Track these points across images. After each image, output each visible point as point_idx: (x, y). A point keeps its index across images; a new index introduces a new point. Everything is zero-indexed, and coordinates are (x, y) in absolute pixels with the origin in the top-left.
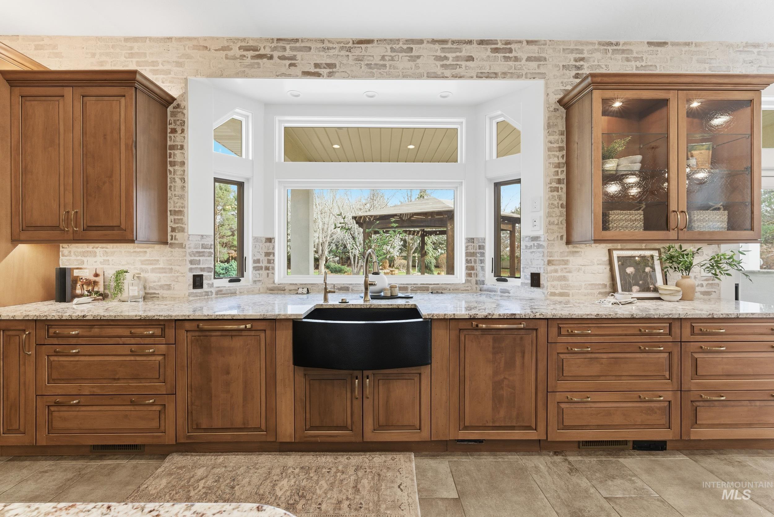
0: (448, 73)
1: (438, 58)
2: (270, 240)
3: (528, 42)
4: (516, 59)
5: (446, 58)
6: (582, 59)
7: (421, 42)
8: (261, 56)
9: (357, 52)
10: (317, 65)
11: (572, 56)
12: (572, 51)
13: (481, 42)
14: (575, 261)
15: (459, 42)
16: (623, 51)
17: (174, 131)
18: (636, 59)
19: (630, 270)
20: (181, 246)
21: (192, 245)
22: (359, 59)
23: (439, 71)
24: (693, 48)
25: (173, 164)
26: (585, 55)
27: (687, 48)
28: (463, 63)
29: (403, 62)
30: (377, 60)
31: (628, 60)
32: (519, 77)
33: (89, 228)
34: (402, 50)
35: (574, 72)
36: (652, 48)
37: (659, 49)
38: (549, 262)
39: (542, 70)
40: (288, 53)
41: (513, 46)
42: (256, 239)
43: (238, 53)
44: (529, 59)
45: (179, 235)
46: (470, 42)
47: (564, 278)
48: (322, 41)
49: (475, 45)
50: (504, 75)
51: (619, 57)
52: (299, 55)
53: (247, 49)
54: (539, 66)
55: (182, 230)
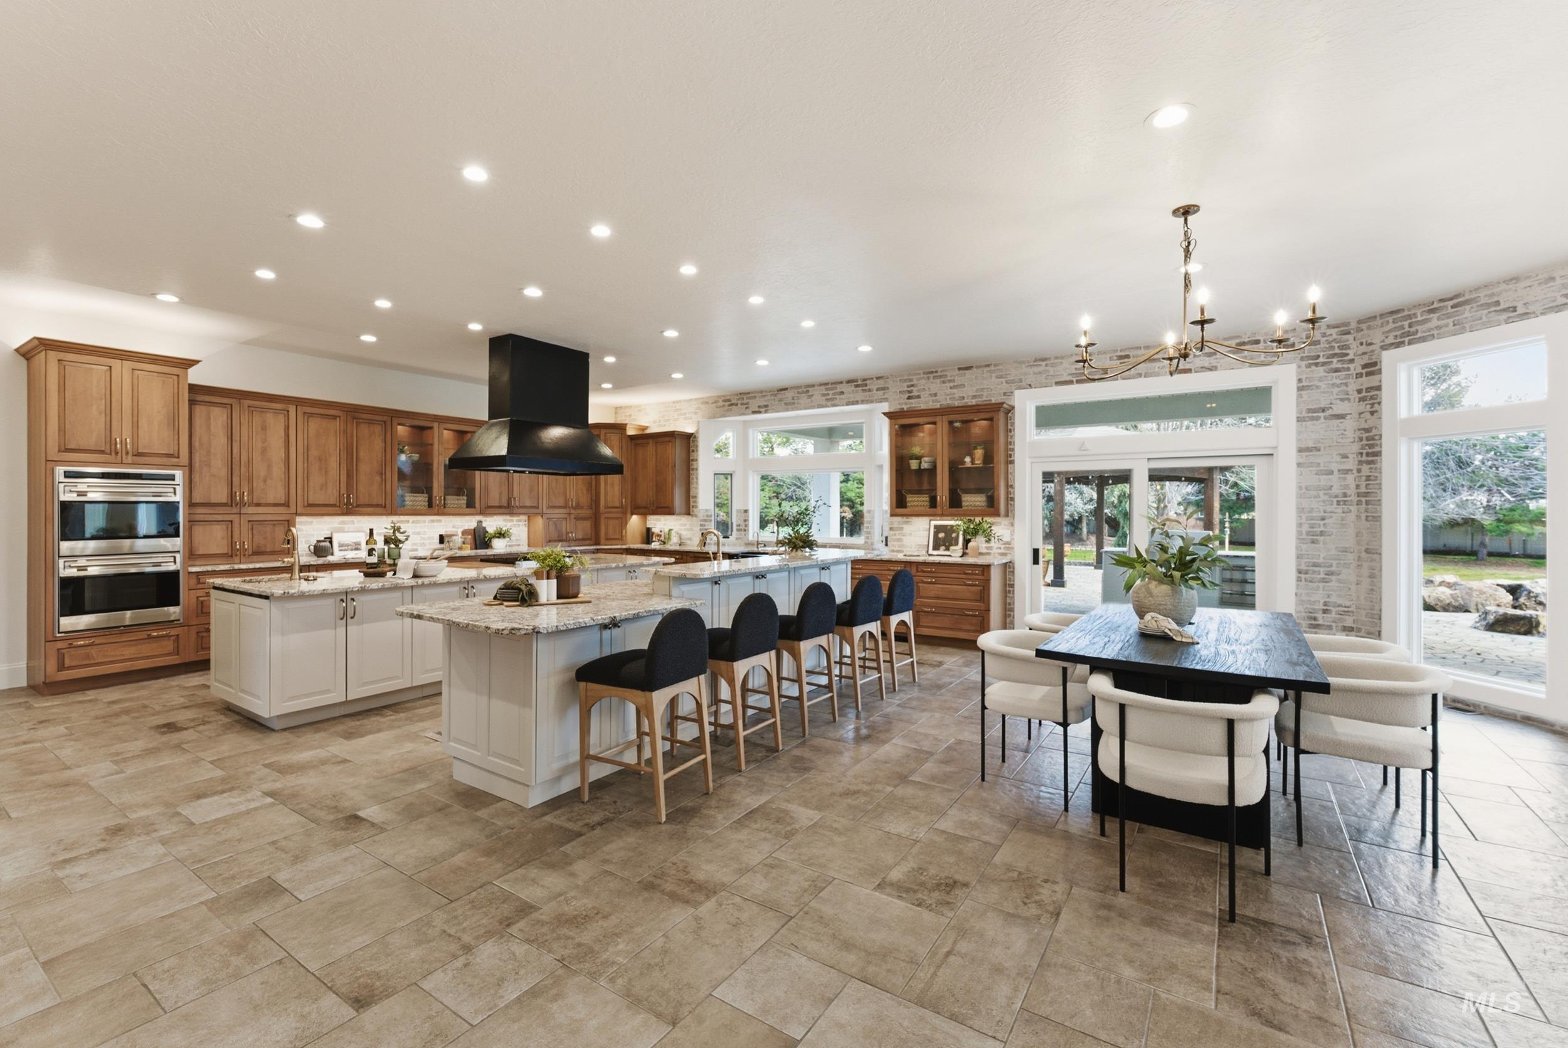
0: (829, 403)
1: (824, 395)
2: (746, 511)
3: (878, 378)
4: (870, 390)
5: (828, 394)
6: (912, 386)
7: (813, 386)
8: (732, 405)
9: (779, 396)
10: (759, 407)
11: (905, 384)
12: (905, 381)
13: (848, 382)
14: (907, 528)
15: (835, 383)
16: (941, 377)
17: (693, 451)
18: (950, 381)
19: (941, 535)
20: (696, 516)
21: (701, 515)
22: (781, 400)
23: (824, 403)
24: (992, 368)
25: (693, 469)
26: (915, 382)
27: (988, 369)
28: (838, 397)
29: (804, 400)
30: (790, 400)
31: (944, 382)
32: (872, 402)
33: (658, 508)
34: (803, 392)
35: (907, 395)
36: (961, 372)
37: (966, 372)
38: (891, 529)
39: (886, 396)
40: (745, 401)
41: (868, 382)
42: (738, 511)
43: (721, 403)
44: (878, 390)
45: (695, 510)
46: (841, 383)
47: (900, 540)
48: (761, 392)
49: (845, 384)
50: (863, 402)
51: (938, 381)
52: (751, 401)
53: (725, 401)
54: (884, 394)
55: (696, 507)
